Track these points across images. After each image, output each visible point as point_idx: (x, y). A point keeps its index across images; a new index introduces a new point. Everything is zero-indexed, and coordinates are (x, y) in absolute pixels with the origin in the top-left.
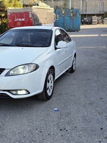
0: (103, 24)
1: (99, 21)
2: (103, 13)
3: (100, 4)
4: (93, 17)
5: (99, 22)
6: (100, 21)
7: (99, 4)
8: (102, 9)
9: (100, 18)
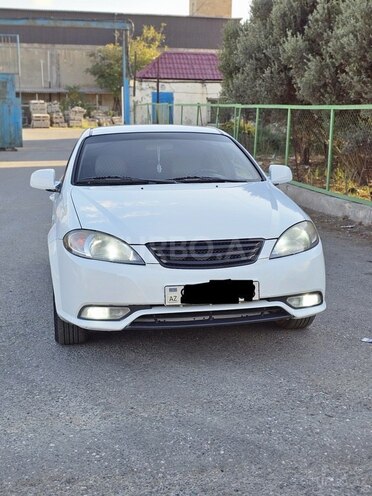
0: (69, 126)
1: (54, 115)
2: (62, 90)
3: (46, 60)
4: (33, 102)
5: (54, 120)
6: (59, 116)
7: (42, 62)
8: (55, 76)
9: (56, 105)
